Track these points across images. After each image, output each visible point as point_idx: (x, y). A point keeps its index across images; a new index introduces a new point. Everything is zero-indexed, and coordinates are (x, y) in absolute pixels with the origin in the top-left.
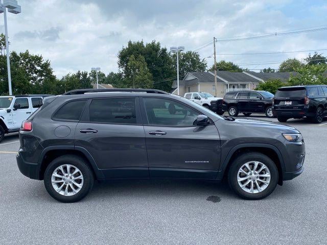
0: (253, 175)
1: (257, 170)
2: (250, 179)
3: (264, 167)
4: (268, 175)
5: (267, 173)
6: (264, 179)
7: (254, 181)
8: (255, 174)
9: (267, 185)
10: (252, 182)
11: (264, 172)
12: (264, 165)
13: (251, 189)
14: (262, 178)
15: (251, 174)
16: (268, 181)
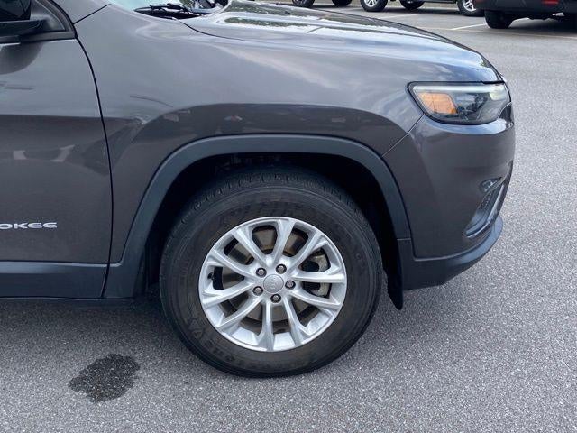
0: (272, 274)
1: (291, 252)
2: (259, 290)
3: (318, 239)
4: (335, 274)
5: (334, 268)
6: (323, 290)
7: (276, 298)
8: (281, 269)
9: (334, 316)
10: (269, 305)
11: (321, 260)
12: (318, 233)
13: (262, 334)
14: (310, 287)
15: (262, 272)
16: (337, 301)
